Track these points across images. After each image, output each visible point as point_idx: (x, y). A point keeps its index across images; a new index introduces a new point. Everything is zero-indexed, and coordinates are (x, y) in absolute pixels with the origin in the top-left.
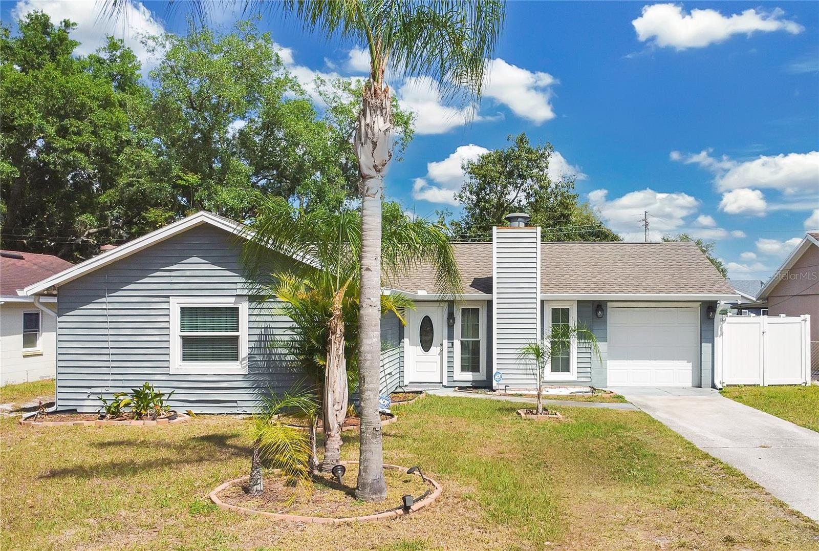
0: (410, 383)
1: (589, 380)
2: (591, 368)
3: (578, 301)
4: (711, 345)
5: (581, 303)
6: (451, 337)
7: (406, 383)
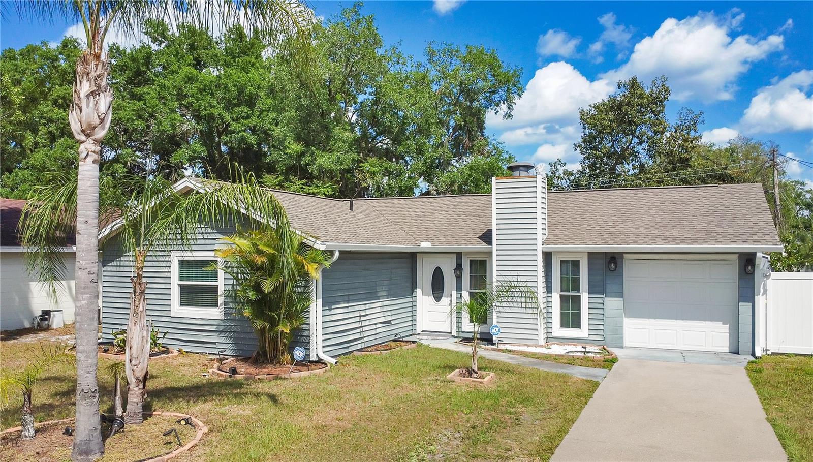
0: (423, 331)
1: (601, 338)
2: (603, 325)
3: (588, 252)
4: (751, 304)
5: (592, 255)
6: (459, 289)
7: (418, 331)
